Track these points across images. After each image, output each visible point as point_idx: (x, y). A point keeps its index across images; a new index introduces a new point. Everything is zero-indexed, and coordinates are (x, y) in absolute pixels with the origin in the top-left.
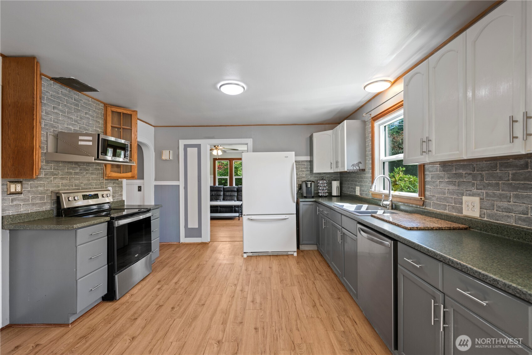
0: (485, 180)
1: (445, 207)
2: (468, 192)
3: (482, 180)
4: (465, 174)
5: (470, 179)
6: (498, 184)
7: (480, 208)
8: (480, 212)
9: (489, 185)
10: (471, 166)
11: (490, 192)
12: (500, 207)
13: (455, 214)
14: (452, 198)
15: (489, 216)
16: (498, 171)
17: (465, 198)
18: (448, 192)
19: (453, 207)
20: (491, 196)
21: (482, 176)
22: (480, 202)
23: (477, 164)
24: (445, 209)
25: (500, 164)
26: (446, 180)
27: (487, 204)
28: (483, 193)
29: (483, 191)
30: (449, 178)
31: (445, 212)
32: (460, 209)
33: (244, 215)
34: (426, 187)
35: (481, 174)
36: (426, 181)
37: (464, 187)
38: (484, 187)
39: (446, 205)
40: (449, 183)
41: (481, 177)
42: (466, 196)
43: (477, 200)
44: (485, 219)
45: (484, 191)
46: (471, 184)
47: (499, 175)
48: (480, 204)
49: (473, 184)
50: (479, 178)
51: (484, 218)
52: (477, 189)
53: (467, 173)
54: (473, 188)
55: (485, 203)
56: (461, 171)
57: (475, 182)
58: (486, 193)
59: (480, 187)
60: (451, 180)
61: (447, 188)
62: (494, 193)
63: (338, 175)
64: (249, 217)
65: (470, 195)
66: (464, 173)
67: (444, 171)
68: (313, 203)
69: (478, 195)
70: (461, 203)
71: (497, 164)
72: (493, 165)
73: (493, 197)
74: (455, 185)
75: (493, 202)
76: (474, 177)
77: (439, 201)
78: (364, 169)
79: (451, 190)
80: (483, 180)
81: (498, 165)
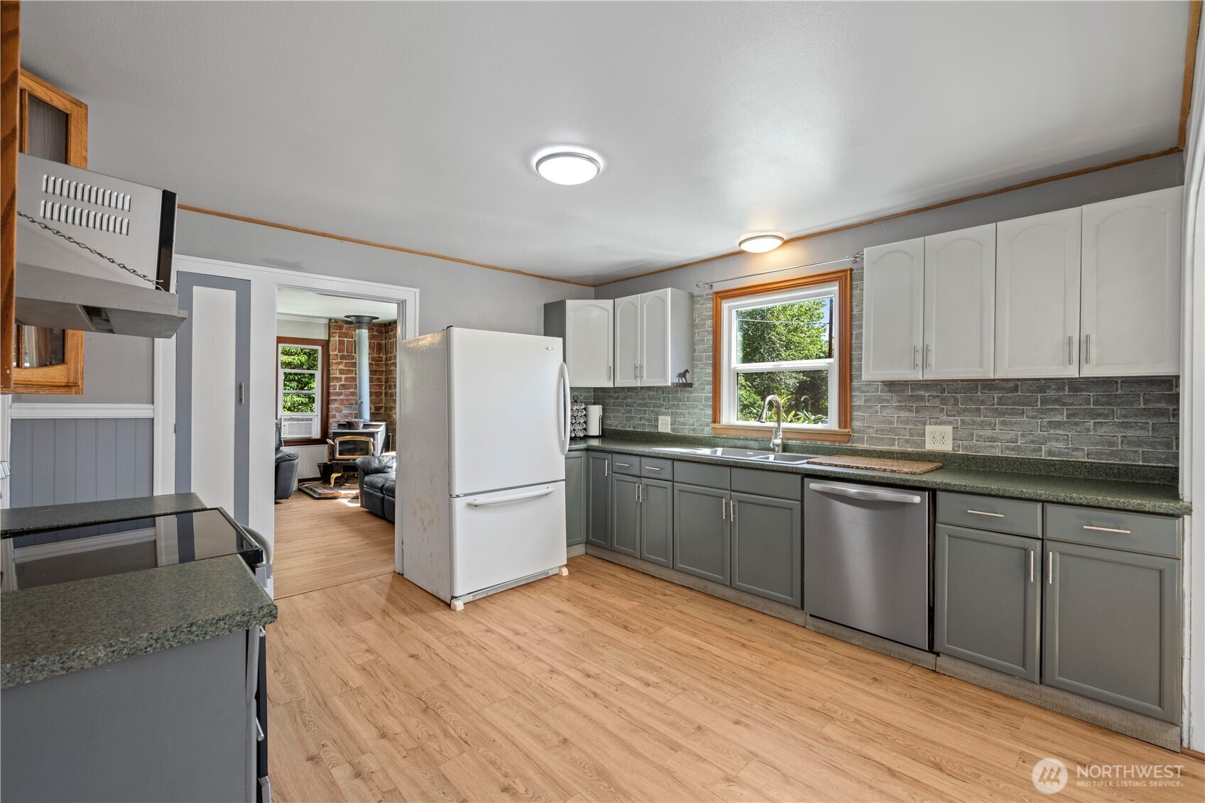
0: (960, 405)
1: (892, 442)
2: (934, 420)
3: (956, 404)
4: (929, 396)
5: (937, 402)
6: (979, 410)
7: (953, 440)
8: (953, 444)
9: (965, 410)
10: (939, 387)
11: (967, 419)
12: (981, 436)
13: (910, 450)
14: (905, 428)
15: (966, 448)
16: (979, 394)
17: (928, 428)
18: (897, 421)
19: (907, 441)
20: (968, 424)
21: (956, 399)
22: (953, 431)
23: (948, 385)
24: (893, 445)
25: (981, 385)
26: (894, 404)
27: (961, 433)
28: (957, 420)
29: (956, 418)
30: (899, 401)
31: (893, 448)
32: (919, 442)
33: (458, 496)
34: (855, 414)
35: (954, 396)
36: (853, 406)
37: (927, 413)
38: (958, 412)
39: (894, 439)
40: (899, 408)
41: (955, 401)
42: (930, 424)
43: (948, 429)
44: (961, 452)
45: (959, 419)
46: (937, 409)
47: (981, 399)
48: (953, 434)
49: (942, 410)
50: (952, 401)
51: (959, 451)
52: (947, 416)
53: (932, 396)
54: (942, 415)
55: (960, 433)
56: (922, 393)
57: (945, 407)
58: (962, 420)
59: (953, 413)
60: (903, 404)
61: (896, 416)
62: (972, 420)
63: (590, 392)
64: (470, 499)
65: (936, 424)
66: (927, 395)
67: (890, 392)
68: (582, 452)
69: (950, 423)
70: (924, 435)
71: (977, 385)
72: (971, 386)
73: (972, 425)
74: (909, 411)
75: (971, 431)
76: (944, 401)
77: (880, 434)
78: (692, 384)
79: (903, 418)
80: (958, 405)
81: (979, 387)
